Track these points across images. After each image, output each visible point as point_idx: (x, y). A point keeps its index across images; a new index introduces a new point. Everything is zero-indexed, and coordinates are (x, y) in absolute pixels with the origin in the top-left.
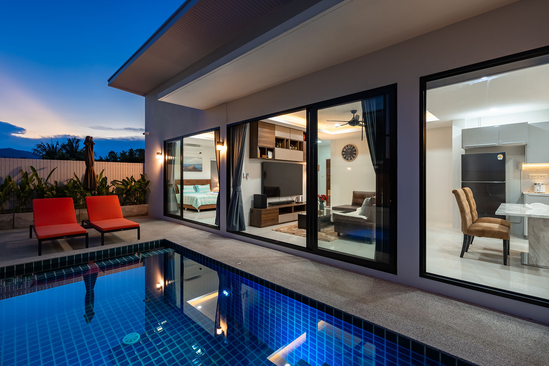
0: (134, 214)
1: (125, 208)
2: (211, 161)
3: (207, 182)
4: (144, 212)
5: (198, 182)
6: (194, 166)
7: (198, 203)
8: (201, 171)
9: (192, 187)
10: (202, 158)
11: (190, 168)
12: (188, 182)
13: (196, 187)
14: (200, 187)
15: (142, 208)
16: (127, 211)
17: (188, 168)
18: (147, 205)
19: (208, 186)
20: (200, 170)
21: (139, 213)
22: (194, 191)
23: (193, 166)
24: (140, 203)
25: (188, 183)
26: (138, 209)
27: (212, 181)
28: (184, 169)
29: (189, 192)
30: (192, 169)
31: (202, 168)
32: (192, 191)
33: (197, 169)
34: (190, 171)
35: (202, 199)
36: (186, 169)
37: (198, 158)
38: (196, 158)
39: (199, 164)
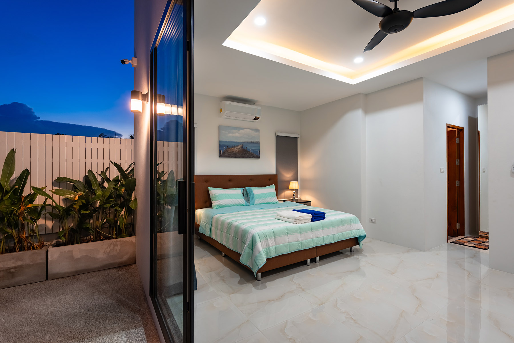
0: (97, 265)
1: (72, 251)
2: (277, 137)
3: (270, 179)
4: (125, 258)
6: (243, 146)
7: (256, 253)
8: (257, 157)
9: (239, 191)
10: (259, 130)
11: (236, 150)
12: (230, 180)
13: (248, 191)
14: (256, 191)
15: (119, 247)
16: (78, 259)
17: (230, 150)
18: (132, 239)
19: (271, 189)
20: (255, 155)
21: (112, 261)
22: (242, 201)
23: (241, 146)
24: (119, 234)
25: (231, 184)
26: (109, 249)
27: (279, 177)
28: (223, 153)
29: (232, 205)
30: (239, 153)
31: (259, 151)
32: (239, 202)
33: (250, 152)
34: (235, 156)
35: (268, 238)
36: (228, 152)
37: (252, 129)
38: (246, 129)
39: (254, 142)
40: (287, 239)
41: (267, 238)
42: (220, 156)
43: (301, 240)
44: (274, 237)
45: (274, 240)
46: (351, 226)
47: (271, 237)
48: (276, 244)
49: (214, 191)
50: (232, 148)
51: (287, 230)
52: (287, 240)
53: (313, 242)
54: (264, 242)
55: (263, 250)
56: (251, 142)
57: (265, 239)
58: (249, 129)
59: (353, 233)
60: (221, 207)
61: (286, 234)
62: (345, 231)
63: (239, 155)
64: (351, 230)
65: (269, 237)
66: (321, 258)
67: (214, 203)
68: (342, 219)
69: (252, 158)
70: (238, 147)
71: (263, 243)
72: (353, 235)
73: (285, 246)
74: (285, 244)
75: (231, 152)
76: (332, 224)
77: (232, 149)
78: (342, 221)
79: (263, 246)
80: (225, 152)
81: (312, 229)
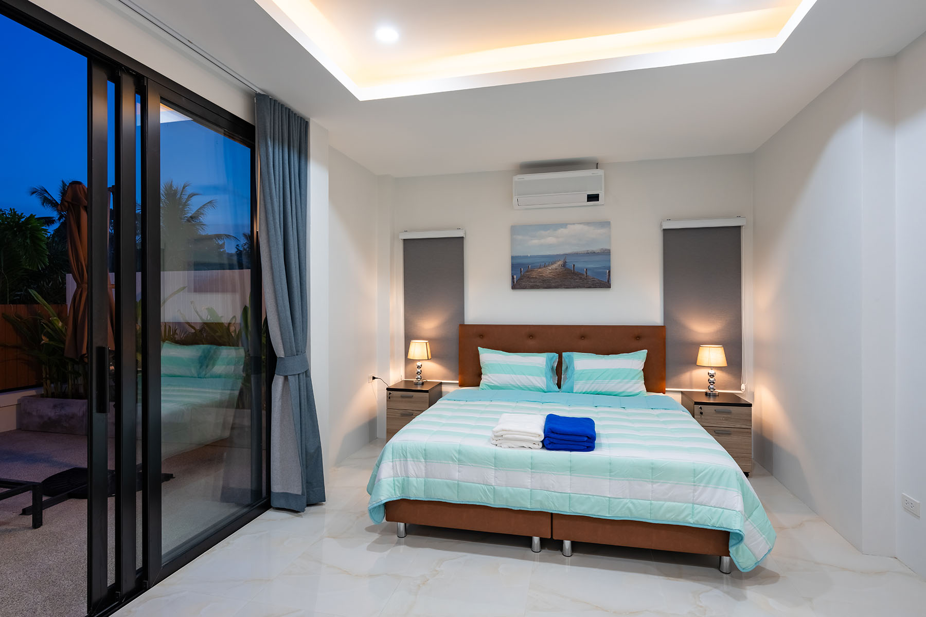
2: (668, 232)
3: (635, 338)
5: (583, 337)
6: (565, 263)
8: (606, 285)
9: (540, 360)
10: (609, 223)
11: (548, 272)
12: (531, 336)
17: (534, 274)
20: (602, 281)
22: (546, 381)
23: (560, 263)
25: (531, 343)
27: (670, 335)
28: (519, 280)
29: (516, 387)
30: (555, 279)
31: (609, 272)
32: (532, 382)
33: (583, 275)
34: (545, 286)
35: (408, 459)
36: (528, 277)
37: (588, 224)
38: (574, 224)
39: (594, 252)
40: (457, 473)
41: (406, 457)
42: (514, 287)
43: (493, 484)
44: (425, 459)
45: (423, 468)
46: (695, 491)
47: (417, 458)
48: (427, 476)
49: (487, 356)
50: (540, 268)
51: (460, 452)
52: (456, 475)
53: (531, 499)
54: (400, 464)
55: (395, 478)
56: (586, 252)
57: (402, 459)
58: (581, 223)
59: (699, 512)
60: (493, 388)
61: (453, 460)
62: (665, 500)
63: (556, 282)
64: (693, 504)
65: (413, 458)
66: (577, 547)
67: (485, 379)
68: (652, 464)
69: (590, 287)
70: (554, 266)
71: (396, 465)
72: (696, 518)
73: (448, 486)
74: (448, 481)
75: (536, 278)
76: (611, 470)
77: (540, 270)
78: (652, 469)
79: (397, 471)
80: (522, 279)
81: (534, 466)
